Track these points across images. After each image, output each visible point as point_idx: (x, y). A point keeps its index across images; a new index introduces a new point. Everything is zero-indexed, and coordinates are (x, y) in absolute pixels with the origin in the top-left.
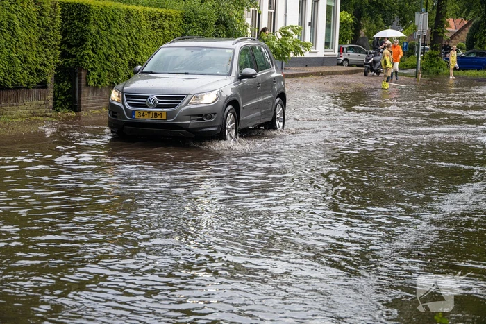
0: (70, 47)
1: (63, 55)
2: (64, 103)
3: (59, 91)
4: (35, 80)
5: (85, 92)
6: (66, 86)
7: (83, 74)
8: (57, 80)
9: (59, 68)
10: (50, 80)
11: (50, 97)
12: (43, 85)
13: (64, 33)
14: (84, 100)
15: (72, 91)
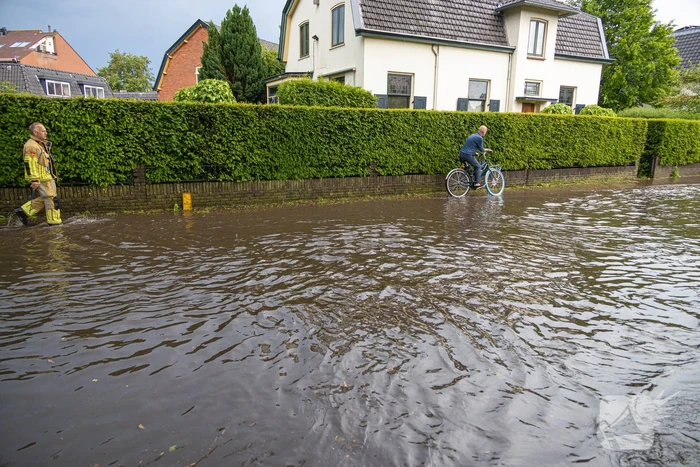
0: (651, 144)
1: (647, 148)
2: (644, 173)
3: (641, 167)
4: (628, 162)
5: (657, 168)
6: (646, 165)
7: (657, 159)
8: (641, 161)
9: (643, 155)
10: (637, 162)
11: (636, 170)
12: (633, 164)
13: (648, 137)
14: (656, 172)
15: (649, 167)
